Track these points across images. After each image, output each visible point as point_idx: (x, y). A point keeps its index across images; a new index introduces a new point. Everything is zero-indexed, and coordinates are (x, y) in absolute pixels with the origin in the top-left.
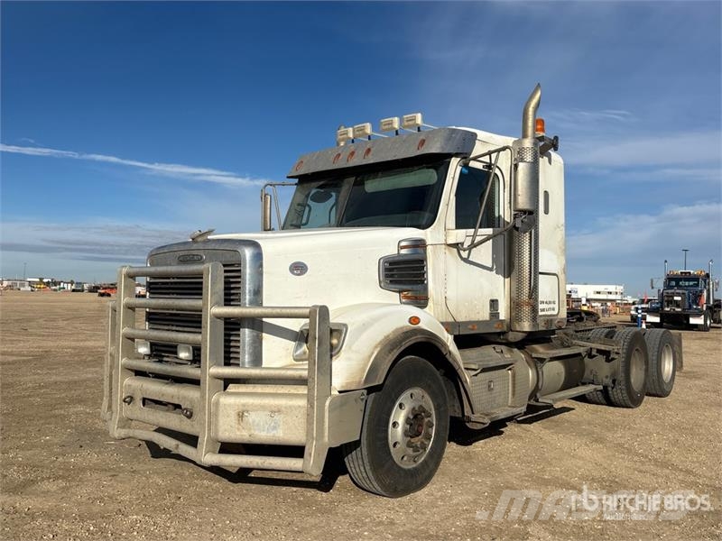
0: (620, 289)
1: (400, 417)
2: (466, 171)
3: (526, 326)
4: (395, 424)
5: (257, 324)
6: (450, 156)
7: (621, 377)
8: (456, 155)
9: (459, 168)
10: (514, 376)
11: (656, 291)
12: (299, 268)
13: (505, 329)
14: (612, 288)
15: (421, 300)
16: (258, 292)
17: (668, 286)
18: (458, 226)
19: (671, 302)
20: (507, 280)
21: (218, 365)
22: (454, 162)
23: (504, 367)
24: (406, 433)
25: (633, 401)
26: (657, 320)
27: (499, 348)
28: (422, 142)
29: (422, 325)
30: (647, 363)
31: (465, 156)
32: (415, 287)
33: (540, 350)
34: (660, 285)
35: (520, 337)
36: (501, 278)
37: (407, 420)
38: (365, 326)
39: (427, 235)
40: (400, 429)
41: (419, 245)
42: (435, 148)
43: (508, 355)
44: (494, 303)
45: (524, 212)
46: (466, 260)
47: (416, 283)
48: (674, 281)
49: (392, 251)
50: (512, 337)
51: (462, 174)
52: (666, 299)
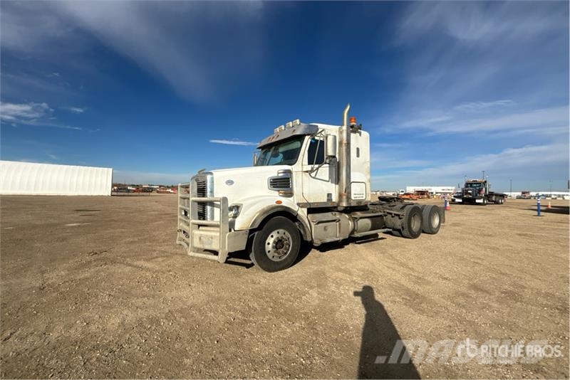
0: (454, 188)
1: (271, 240)
2: (313, 141)
3: (344, 204)
4: (269, 244)
5: (212, 204)
6: (305, 135)
7: (406, 226)
8: (308, 135)
9: (310, 140)
10: (340, 224)
11: (460, 189)
12: (230, 182)
13: (336, 205)
14: (450, 188)
15: (289, 194)
16: (212, 192)
17: (467, 187)
18: (309, 164)
19: (467, 193)
20: (337, 186)
21: (195, 219)
22: (307, 138)
23: (334, 221)
24: (273, 247)
25: (414, 235)
26: (461, 201)
27: (334, 213)
28: (294, 130)
29: (283, 204)
30: (422, 219)
31: (312, 135)
32: (286, 189)
33: (359, 214)
34: (463, 186)
35: (342, 209)
36: (334, 185)
37: (274, 242)
38: (252, 205)
39: (293, 168)
40: (270, 246)
41: (289, 172)
42: (298, 133)
43: (338, 216)
44: (329, 195)
45: (331, 156)
46: (314, 178)
47: (286, 187)
48: (469, 185)
49: (275, 175)
50: (339, 209)
51: (311, 143)
52: (465, 192)
